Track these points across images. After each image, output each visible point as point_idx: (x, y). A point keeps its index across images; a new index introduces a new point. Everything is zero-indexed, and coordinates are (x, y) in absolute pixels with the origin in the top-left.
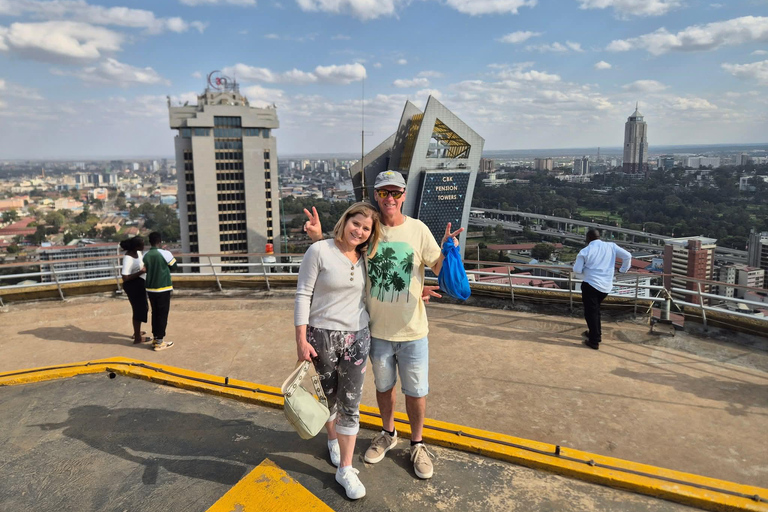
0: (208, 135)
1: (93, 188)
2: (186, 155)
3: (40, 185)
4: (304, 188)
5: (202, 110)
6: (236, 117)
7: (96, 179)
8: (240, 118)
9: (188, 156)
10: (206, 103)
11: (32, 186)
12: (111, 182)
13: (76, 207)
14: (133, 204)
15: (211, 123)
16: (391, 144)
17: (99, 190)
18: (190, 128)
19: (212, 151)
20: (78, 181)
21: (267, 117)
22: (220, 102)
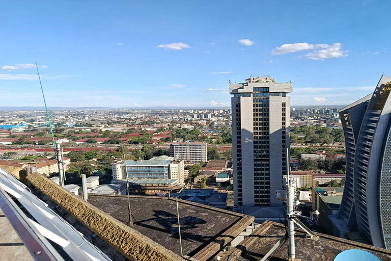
0: (250, 96)
1: (199, 120)
2: (237, 105)
3: (176, 119)
4: (314, 122)
5: (247, 85)
6: (266, 88)
7: (201, 116)
8: (269, 88)
9: (238, 106)
10: (250, 82)
11: (173, 119)
12: (208, 118)
13: (190, 127)
14: (217, 127)
15: (252, 91)
16: (370, 98)
17: (202, 121)
18: (240, 93)
19: (252, 103)
20: (193, 117)
21: (286, 87)
22: (258, 81)
